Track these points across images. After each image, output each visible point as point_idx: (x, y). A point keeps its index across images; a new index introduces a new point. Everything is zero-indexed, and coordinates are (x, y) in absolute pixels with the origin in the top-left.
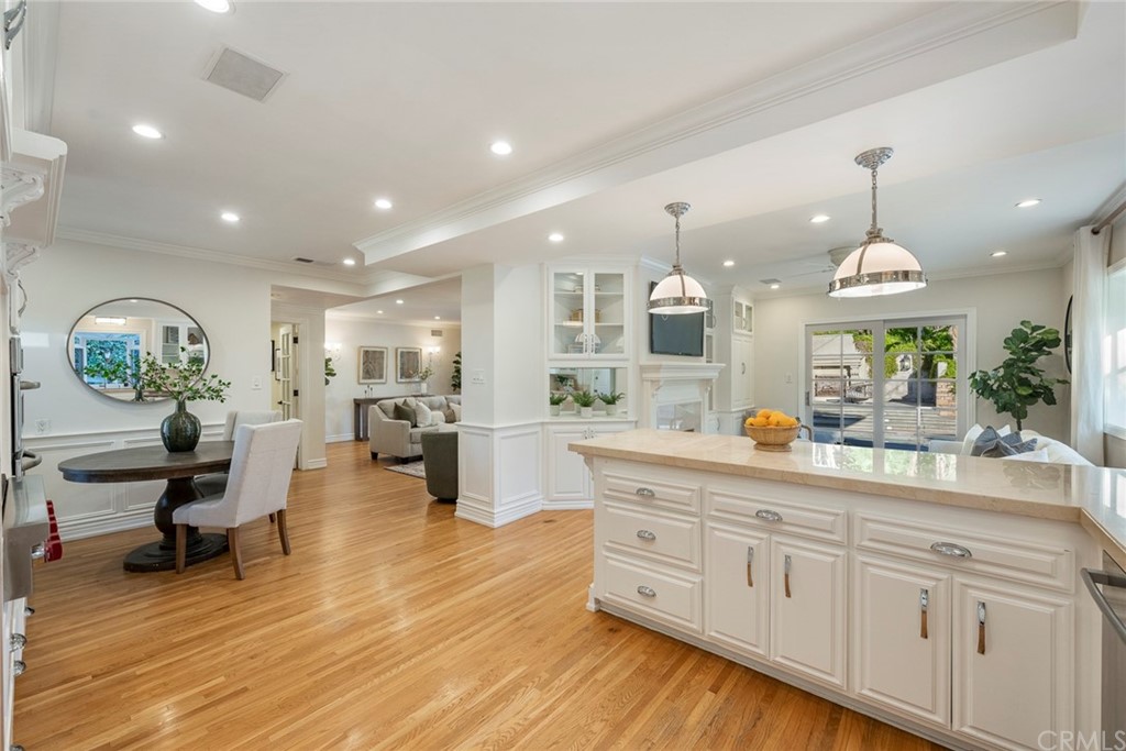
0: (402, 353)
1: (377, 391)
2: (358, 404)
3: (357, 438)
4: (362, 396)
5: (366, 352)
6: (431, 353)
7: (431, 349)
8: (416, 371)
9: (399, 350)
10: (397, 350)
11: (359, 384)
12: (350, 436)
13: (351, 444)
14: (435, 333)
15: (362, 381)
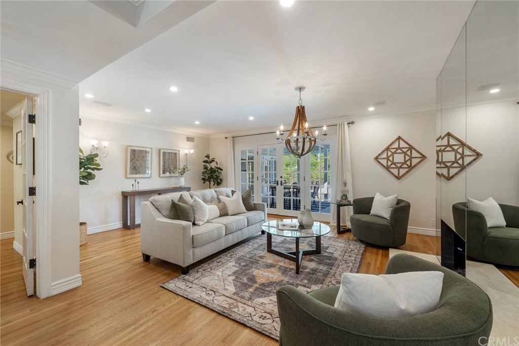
0: (164, 153)
1: (144, 185)
2: (125, 196)
3: (125, 227)
4: (129, 189)
5: (133, 151)
6: (186, 154)
7: (187, 151)
8: (175, 168)
9: (162, 151)
10: (160, 150)
11: (127, 178)
12: (118, 224)
13: (119, 233)
14: (189, 139)
15: (129, 176)
